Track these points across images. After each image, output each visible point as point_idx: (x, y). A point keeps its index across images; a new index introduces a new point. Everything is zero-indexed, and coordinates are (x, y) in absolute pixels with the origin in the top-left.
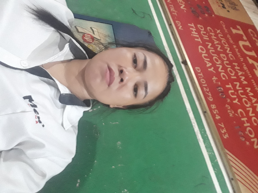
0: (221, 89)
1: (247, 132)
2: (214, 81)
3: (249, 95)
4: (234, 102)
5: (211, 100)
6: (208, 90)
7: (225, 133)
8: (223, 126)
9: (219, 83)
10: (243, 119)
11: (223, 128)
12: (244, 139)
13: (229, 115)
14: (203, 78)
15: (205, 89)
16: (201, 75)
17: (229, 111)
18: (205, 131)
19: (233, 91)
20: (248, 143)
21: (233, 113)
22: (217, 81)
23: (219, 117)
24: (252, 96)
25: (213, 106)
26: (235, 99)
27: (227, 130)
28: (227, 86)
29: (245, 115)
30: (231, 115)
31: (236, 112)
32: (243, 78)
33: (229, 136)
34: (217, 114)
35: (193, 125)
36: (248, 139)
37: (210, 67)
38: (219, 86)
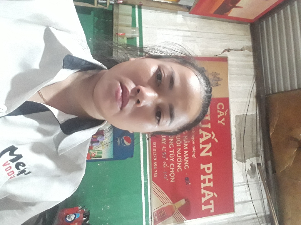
0: (165, 153)
1: (170, 175)
2: (162, 149)
3: (185, 155)
4: (171, 160)
5: (155, 159)
6: (156, 155)
7: (156, 175)
8: (156, 172)
9: (166, 150)
10: (171, 169)
11: (156, 173)
12: (165, 178)
13: (163, 166)
14: (156, 148)
15: (154, 154)
16: (156, 146)
17: (164, 165)
18: (147, 173)
19: (173, 154)
20: (167, 179)
21: (166, 165)
22: (164, 149)
23: (156, 168)
24: (186, 156)
25: (155, 163)
26: (172, 158)
27: (158, 173)
28: (170, 151)
29: (174, 167)
30: (164, 167)
31: (169, 165)
32: (187, 145)
33: (158, 176)
34: (156, 166)
35: (141, 170)
36: (169, 177)
37: (164, 141)
38: (165, 152)
